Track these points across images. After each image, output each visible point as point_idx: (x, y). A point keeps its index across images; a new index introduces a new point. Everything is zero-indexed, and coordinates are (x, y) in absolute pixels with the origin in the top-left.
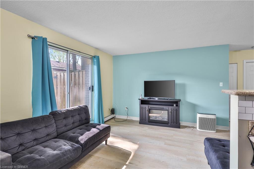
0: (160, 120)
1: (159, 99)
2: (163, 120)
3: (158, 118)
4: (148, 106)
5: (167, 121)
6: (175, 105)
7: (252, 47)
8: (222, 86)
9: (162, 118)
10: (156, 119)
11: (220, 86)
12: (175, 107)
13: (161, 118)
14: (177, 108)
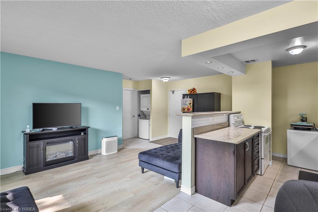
0: (62, 157)
1: (58, 129)
2: (67, 156)
3: (58, 156)
4: (44, 141)
5: (73, 155)
6: (82, 134)
7: (130, 79)
8: (118, 109)
9: (66, 154)
10: (56, 158)
11: (117, 109)
12: (83, 135)
13: (64, 154)
14: (85, 136)
